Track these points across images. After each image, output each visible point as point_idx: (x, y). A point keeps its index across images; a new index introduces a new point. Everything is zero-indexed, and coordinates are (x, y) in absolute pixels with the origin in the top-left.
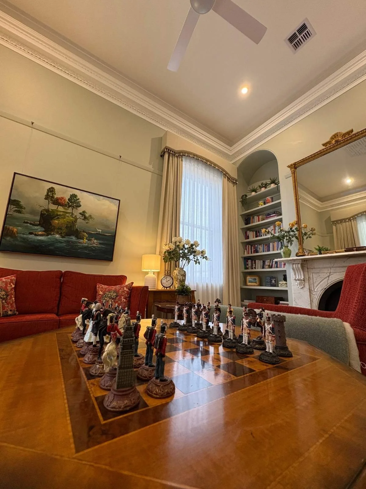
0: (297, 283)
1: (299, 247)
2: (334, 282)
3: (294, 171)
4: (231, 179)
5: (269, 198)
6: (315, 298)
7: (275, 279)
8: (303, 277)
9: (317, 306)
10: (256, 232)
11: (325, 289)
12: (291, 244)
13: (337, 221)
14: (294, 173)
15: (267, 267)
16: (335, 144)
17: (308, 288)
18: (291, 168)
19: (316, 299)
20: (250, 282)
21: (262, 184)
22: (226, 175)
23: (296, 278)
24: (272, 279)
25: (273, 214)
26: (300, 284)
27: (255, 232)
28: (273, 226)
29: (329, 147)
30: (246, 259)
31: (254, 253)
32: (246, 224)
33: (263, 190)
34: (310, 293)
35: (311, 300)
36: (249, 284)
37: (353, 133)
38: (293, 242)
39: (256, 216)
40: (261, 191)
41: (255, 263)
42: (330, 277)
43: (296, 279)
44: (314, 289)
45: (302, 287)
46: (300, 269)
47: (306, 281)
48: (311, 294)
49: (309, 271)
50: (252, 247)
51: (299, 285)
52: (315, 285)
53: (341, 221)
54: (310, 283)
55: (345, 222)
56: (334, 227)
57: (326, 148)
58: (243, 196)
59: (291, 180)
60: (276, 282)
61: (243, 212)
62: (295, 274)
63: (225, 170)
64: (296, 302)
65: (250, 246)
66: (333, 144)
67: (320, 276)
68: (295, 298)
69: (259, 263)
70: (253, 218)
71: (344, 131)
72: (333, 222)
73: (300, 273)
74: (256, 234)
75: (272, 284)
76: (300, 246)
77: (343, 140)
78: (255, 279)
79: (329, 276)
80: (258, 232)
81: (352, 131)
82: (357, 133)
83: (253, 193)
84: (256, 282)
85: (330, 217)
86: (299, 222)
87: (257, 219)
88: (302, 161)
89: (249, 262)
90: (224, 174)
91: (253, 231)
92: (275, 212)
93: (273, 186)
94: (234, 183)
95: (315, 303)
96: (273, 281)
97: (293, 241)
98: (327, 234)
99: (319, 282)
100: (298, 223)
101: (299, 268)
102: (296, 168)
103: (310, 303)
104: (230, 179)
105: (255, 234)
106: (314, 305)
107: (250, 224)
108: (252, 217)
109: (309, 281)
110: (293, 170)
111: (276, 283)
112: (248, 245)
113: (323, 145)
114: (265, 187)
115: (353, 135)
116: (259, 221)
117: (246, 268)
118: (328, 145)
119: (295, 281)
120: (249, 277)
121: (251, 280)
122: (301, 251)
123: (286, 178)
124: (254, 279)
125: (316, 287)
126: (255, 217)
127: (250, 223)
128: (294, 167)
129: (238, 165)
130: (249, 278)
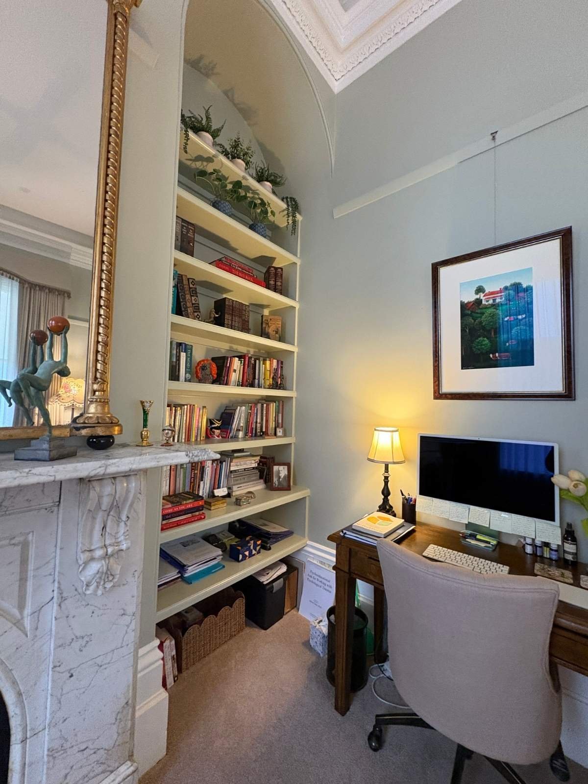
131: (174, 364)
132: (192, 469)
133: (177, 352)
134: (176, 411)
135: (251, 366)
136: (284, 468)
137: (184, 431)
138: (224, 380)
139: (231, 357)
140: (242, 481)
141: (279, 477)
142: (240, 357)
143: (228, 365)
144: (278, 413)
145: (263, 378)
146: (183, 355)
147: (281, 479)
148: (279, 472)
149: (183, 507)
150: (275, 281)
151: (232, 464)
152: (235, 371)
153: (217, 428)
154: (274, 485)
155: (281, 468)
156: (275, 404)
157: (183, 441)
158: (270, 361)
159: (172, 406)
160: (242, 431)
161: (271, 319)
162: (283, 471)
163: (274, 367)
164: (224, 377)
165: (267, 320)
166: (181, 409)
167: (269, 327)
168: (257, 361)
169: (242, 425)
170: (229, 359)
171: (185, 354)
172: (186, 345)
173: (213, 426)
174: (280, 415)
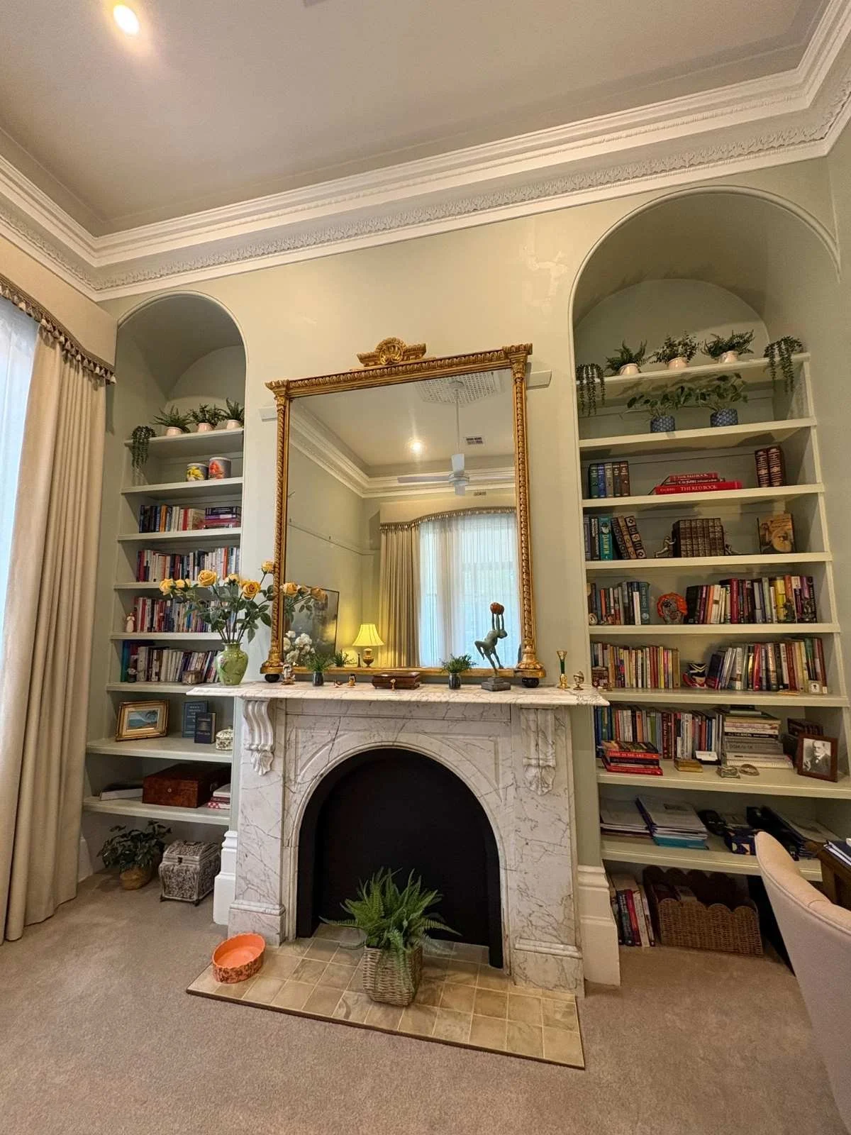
0: (253, 760)
1: (272, 646)
2: (342, 758)
3: (285, 407)
4: (79, 357)
5: (217, 461)
6: (295, 802)
7: (209, 720)
8: (270, 742)
9: (297, 825)
10: (173, 557)
11: (322, 775)
12: (251, 636)
13: (389, 525)
14: (283, 413)
15: (190, 679)
16: (387, 368)
17: (281, 774)
18: (278, 395)
19: (296, 806)
20: (132, 725)
21: (203, 410)
22: (55, 338)
23: (252, 744)
24: (199, 719)
25: (227, 513)
26: (261, 762)
27: (168, 558)
28: (223, 550)
29: (373, 370)
30: (130, 647)
31: (160, 630)
32: (145, 528)
33: (204, 430)
34: (284, 786)
35: (286, 808)
36: (127, 732)
37: (426, 356)
38: (255, 630)
39: (178, 508)
40: (196, 431)
41: (160, 659)
42: (336, 741)
43: (253, 747)
44: (296, 776)
45: (264, 772)
46: (266, 717)
47: (277, 753)
48: (287, 791)
49: (288, 720)
50: (157, 607)
51: (260, 764)
52: (300, 764)
53: (397, 526)
54: (287, 758)
55: (403, 529)
56: (383, 537)
57: (365, 371)
58: (139, 429)
59: (273, 428)
60: (211, 728)
61: (134, 485)
62: (252, 730)
63: (47, 312)
64: (245, 817)
65: (149, 602)
66: (380, 366)
67: (315, 739)
68: (243, 805)
69: (172, 660)
70: (169, 511)
71: (409, 342)
72: (383, 525)
73: (265, 731)
74: (173, 566)
75: (199, 733)
76: (274, 644)
77: (402, 366)
78: (154, 713)
79: (334, 740)
80: (178, 559)
81: (423, 350)
82: (433, 361)
83: (174, 433)
84: (154, 724)
85: (379, 513)
86: (279, 569)
87: (182, 516)
88: (306, 385)
89: (142, 654)
90: (43, 328)
91: (164, 554)
92: (231, 508)
93: (232, 426)
94: (92, 374)
95: (294, 816)
96: (204, 723)
97: (256, 627)
98: (371, 549)
99: (309, 755)
100: (277, 570)
101: (262, 716)
102: (289, 398)
103: (280, 818)
104: (72, 353)
105: (168, 565)
106: (292, 822)
107: (154, 531)
108: (164, 508)
109: (285, 754)
110: (282, 401)
111: (210, 732)
112: (141, 599)
113: (363, 359)
114: (210, 422)
115: (425, 362)
116: (185, 529)
117: (127, 678)
118: (370, 364)
119: (250, 752)
120: (133, 709)
121: (138, 717)
122: (275, 657)
123: (263, 420)
124: (150, 712)
125: (301, 770)
126: (174, 508)
127: (155, 527)
128: (288, 392)
129: (122, 314)
130: (129, 712)
131: (627, 605)
132: (663, 721)
133: (628, 592)
134: (636, 654)
135: (745, 592)
136: (824, 745)
137: (649, 676)
138: (699, 617)
139: (707, 586)
140: (747, 750)
141: (815, 758)
142: (723, 583)
143: (704, 596)
144: (814, 657)
145: (773, 605)
146: (636, 594)
147: (817, 761)
148: (813, 749)
149: (633, 755)
150: (769, 468)
151: (725, 723)
152: (717, 602)
153: (698, 675)
154: (804, 767)
155: (818, 744)
156: (802, 644)
157: (649, 687)
158: (784, 579)
159: (631, 648)
160: (741, 680)
161: (772, 522)
162: (822, 750)
163: (794, 587)
164: (700, 612)
165: (766, 524)
166: (642, 651)
167: (770, 533)
168: (756, 585)
169: (738, 672)
170: (705, 588)
171: (638, 593)
172: (638, 583)
173: (692, 672)
174: (817, 661)
